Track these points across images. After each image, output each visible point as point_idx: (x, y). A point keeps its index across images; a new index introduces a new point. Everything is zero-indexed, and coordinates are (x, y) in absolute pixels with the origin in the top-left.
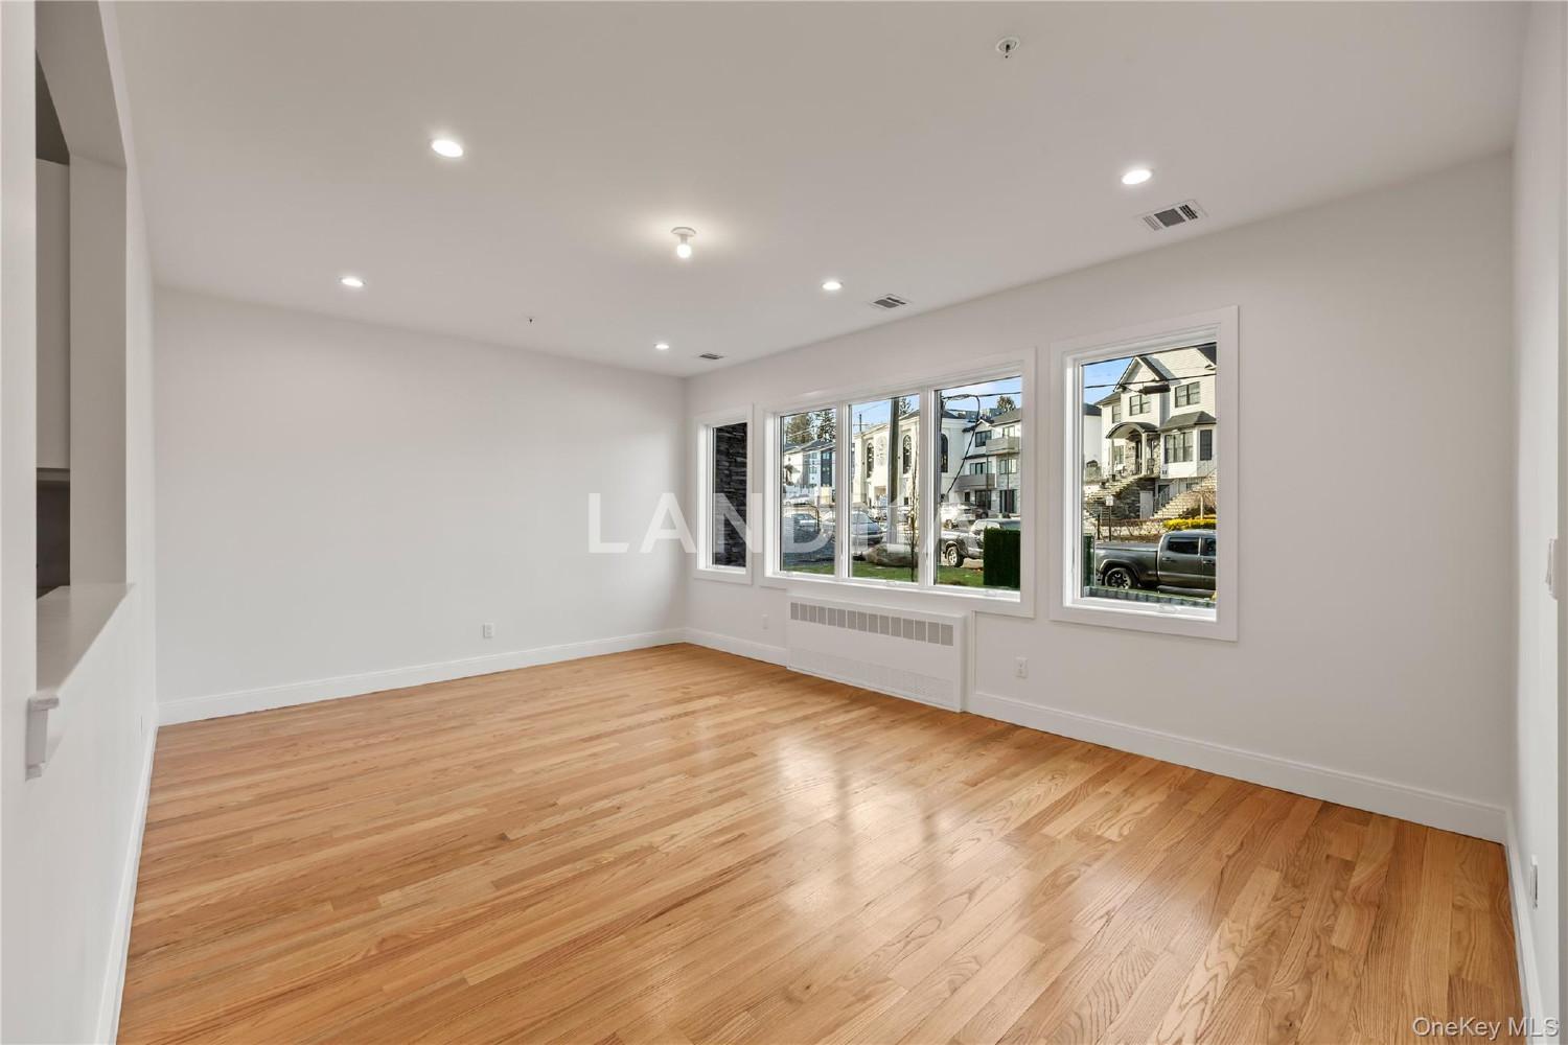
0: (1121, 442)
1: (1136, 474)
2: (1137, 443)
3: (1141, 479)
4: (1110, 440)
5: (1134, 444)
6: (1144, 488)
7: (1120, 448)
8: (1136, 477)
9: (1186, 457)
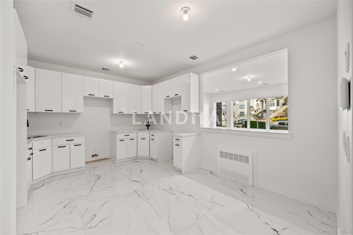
0: (259, 102)
1: (262, 109)
2: (262, 102)
3: (263, 110)
4: (256, 102)
5: (262, 103)
6: (264, 112)
7: (258, 103)
8: (262, 110)
9: (274, 105)
